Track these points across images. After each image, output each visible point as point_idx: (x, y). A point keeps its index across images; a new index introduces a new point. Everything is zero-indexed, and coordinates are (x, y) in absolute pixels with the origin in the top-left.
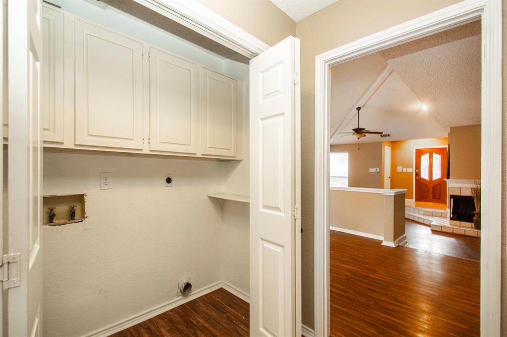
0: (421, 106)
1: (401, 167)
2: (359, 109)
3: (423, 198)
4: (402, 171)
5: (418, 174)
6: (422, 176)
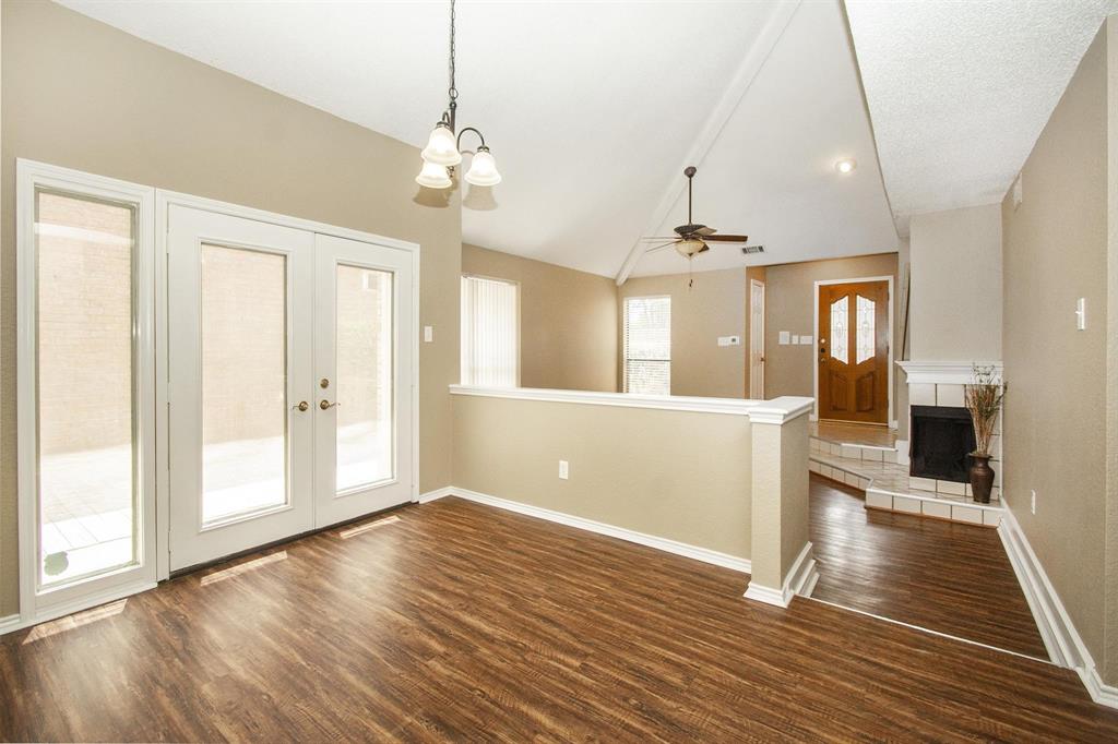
0: (838, 163)
1: (787, 333)
2: (691, 172)
3: (835, 408)
4: (791, 342)
5: (824, 350)
6: (834, 354)
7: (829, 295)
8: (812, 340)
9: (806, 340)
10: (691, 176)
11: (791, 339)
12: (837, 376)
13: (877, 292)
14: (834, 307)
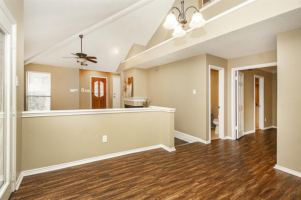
4: (84, 91)
5: (93, 94)
6: (95, 95)
7: (94, 80)
8: (90, 91)
9: (89, 91)
10: (81, 38)
11: (84, 90)
12: (96, 100)
13: (104, 80)
14: (95, 83)
